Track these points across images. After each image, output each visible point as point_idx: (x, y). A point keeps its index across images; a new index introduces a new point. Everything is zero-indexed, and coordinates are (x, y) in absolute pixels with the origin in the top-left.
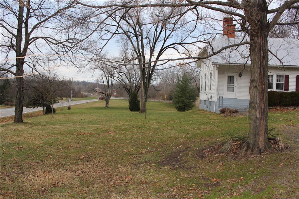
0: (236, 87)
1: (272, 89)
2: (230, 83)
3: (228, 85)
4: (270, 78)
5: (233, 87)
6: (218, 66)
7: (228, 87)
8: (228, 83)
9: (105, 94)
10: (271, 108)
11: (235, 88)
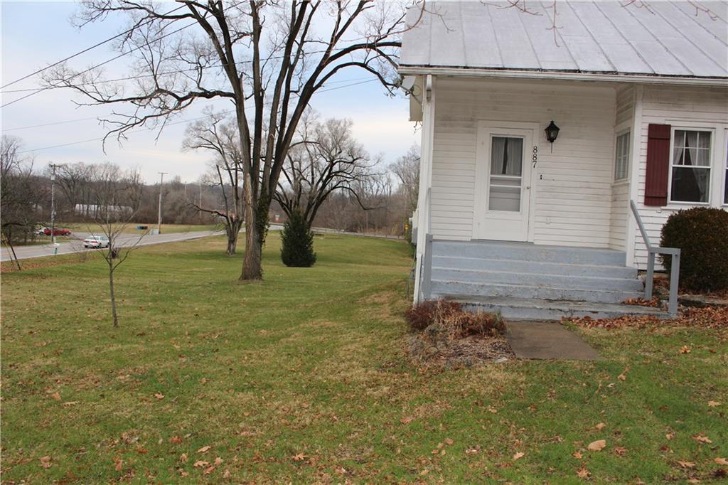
0: (533, 190)
1: (705, 200)
2: (504, 173)
3: (492, 180)
4: (696, 148)
5: (519, 191)
6: (429, 80)
7: (492, 190)
8: (492, 173)
9: (227, 217)
10: (698, 304)
11: (525, 196)
